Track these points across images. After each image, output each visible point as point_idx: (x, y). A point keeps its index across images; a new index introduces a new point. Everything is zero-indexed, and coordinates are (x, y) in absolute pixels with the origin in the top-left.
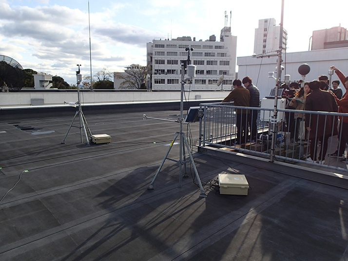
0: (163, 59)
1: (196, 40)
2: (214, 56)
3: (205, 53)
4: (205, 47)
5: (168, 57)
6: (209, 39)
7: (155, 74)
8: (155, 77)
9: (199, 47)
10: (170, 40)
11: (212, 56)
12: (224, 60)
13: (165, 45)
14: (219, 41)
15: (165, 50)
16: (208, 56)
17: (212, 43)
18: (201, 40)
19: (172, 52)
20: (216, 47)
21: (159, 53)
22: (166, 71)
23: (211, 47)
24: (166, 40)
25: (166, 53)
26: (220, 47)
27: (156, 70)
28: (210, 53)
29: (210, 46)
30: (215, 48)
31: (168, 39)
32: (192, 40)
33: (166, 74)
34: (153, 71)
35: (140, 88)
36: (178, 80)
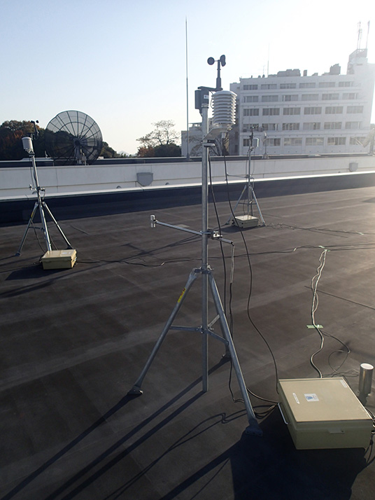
0: (256, 108)
1: (308, 75)
2: (337, 99)
3: (323, 95)
4: (322, 85)
5: (264, 103)
6: (329, 71)
7: (244, 131)
8: (243, 136)
9: (312, 85)
10: (266, 77)
11: (334, 99)
12: (354, 105)
13: (259, 86)
14: (345, 74)
15: (259, 93)
16: (326, 99)
17: (333, 78)
18: (316, 74)
19: (270, 96)
20: (341, 84)
21: (249, 99)
22: (260, 126)
23: (332, 84)
24: (259, 76)
25: (260, 98)
26: (347, 84)
27: (244, 125)
28: (330, 95)
29: (330, 83)
30: (340, 86)
31: (264, 76)
32: (302, 75)
33: (261, 131)
34: (241, 127)
35: (221, 153)
36: (279, 139)
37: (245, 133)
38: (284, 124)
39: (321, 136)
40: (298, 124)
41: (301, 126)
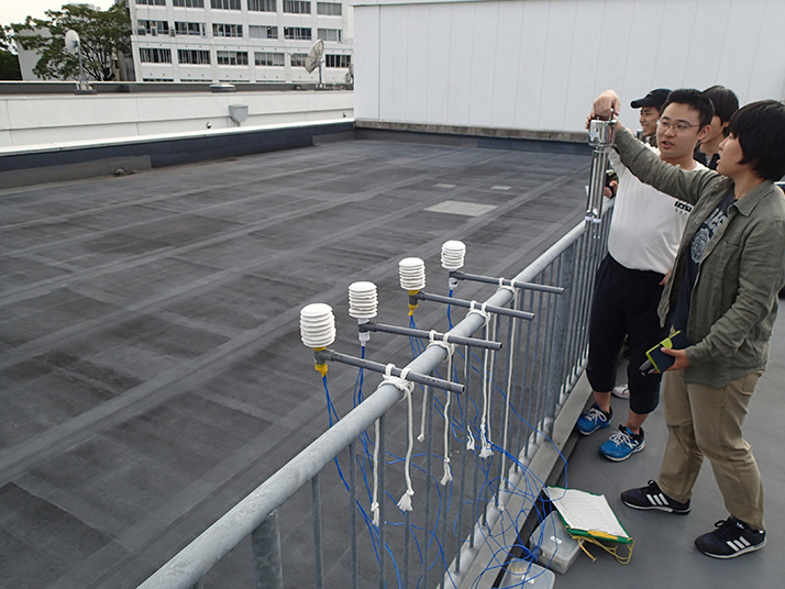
7: (141, 33)
8: (138, 42)
22: (171, 25)
27: (141, 22)
33: (173, 35)
34: (135, 26)
35: (102, 76)
36: (208, 52)
37: (141, 37)
38: (214, 25)
39: (279, 51)
40: (240, 28)
41: (245, 30)
